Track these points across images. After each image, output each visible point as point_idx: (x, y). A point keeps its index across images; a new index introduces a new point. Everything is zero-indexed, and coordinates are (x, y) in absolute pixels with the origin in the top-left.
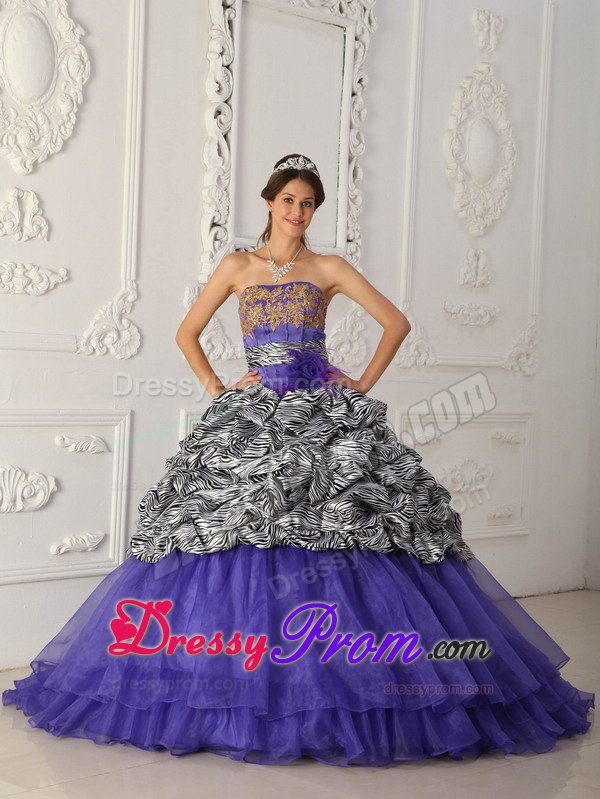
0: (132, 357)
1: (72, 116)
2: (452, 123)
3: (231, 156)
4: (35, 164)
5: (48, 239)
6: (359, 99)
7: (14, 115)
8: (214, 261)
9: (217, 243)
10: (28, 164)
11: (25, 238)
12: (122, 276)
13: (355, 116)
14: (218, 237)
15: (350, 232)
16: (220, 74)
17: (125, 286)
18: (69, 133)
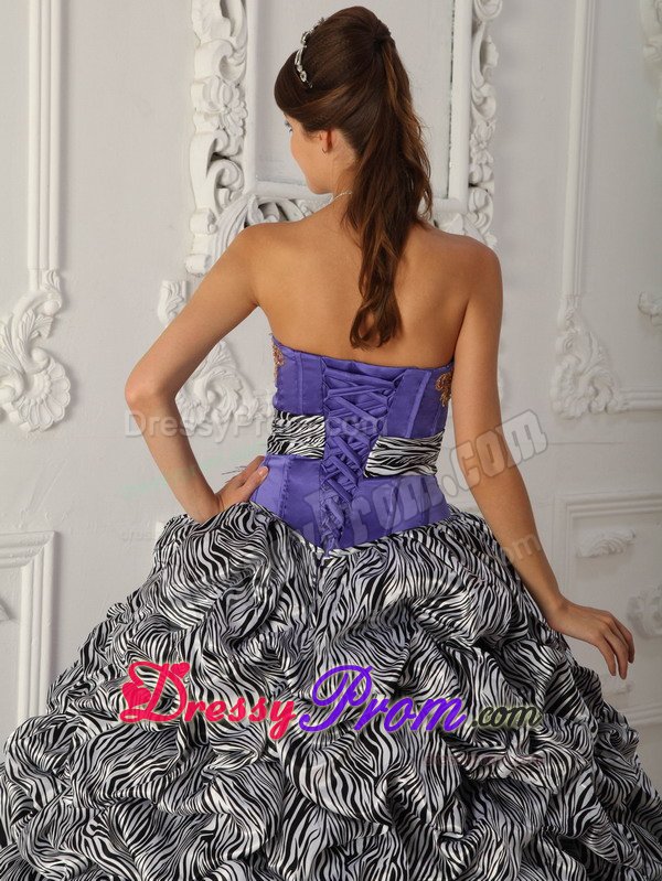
0: (54, 425)
8: (217, 229)
9: (223, 192)
12: (31, 263)
14: (225, 181)
15: (474, 168)
17: (37, 284)
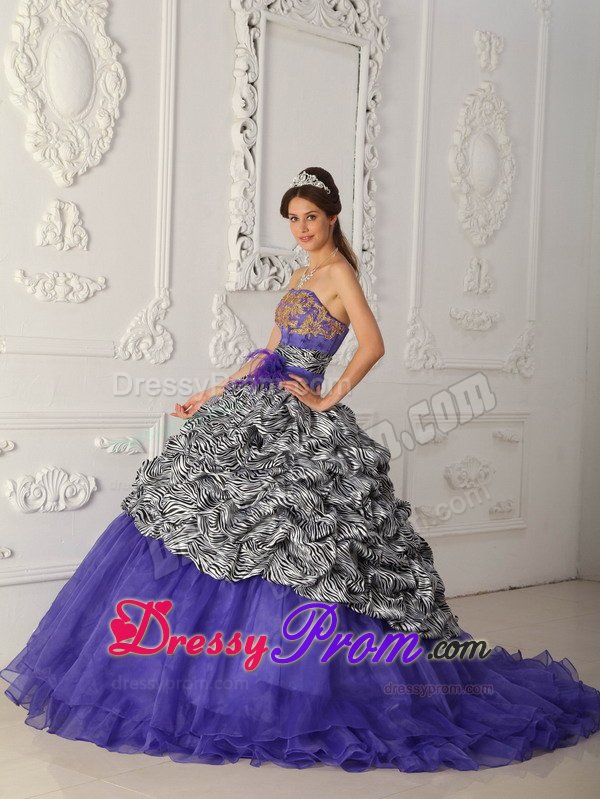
0: (165, 361)
1: (110, 131)
2: (457, 139)
3: (256, 169)
4: (76, 177)
5: (88, 248)
6: (373, 115)
7: (56, 129)
8: (241, 270)
9: (243, 252)
10: (69, 176)
11: (66, 248)
12: (156, 285)
13: (369, 131)
14: (245, 247)
15: (365, 242)
16: (246, 91)
17: (158, 294)
18: (107, 147)
